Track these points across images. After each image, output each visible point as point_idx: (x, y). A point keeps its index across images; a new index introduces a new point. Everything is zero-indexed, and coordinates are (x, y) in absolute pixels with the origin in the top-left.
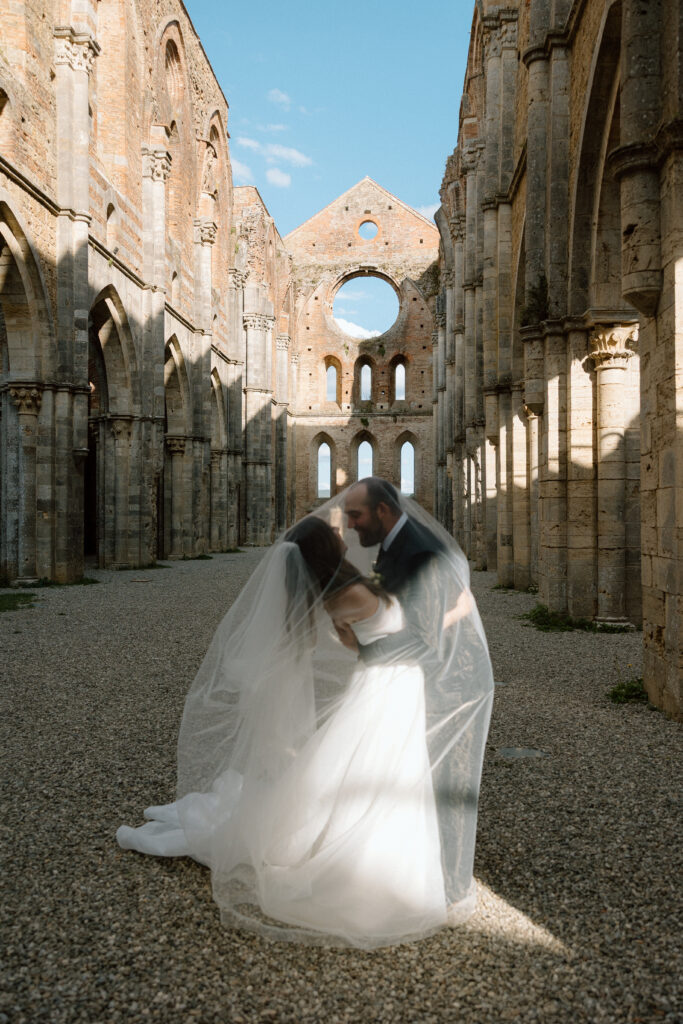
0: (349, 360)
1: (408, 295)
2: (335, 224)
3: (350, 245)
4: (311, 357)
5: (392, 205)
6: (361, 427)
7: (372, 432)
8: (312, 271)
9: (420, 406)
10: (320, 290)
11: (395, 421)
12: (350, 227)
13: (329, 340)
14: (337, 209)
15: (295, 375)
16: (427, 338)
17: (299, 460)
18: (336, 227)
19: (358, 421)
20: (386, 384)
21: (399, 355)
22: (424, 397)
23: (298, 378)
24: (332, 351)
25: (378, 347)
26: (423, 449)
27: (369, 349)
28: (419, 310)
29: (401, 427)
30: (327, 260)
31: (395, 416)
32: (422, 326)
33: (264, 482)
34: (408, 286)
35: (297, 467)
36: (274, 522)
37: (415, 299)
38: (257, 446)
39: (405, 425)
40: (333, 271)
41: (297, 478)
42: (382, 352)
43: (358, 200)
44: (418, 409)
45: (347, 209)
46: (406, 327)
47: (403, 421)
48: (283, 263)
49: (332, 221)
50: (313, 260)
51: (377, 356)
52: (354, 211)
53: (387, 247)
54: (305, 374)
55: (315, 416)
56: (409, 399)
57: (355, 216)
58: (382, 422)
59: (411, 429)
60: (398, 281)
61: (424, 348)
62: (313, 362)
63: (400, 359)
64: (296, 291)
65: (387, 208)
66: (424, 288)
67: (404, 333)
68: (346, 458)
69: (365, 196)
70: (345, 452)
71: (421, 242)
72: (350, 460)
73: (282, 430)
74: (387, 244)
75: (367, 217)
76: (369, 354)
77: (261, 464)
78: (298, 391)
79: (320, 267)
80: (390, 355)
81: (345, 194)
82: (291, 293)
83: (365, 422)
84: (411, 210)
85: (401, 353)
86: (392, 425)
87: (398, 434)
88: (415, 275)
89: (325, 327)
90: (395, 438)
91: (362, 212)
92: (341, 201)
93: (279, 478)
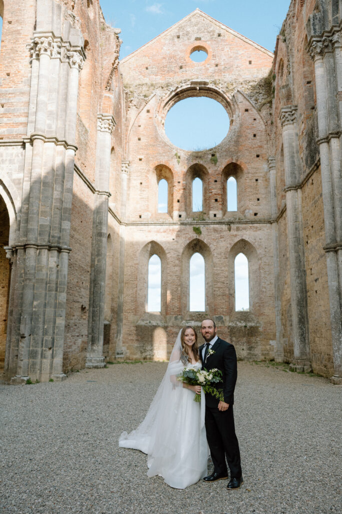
0: (180, 169)
1: (240, 106)
2: (167, 50)
3: (181, 67)
4: (143, 166)
5: (222, 32)
6: (195, 236)
7: (205, 241)
8: (145, 88)
9: (256, 214)
10: (152, 104)
11: (230, 230)
12: (181, 52)
13: (161, 150)
14: (168, 37)
15: (125, 183)
16: (261, 147)
17: (127, 271)
18: (168, 52)
19: (190, 229)
20: (219, 192)
21: (232, 163)
22: (258, 205)
23: (129, 188)
24: (163, 161)
25: (210, 156)
26: (261, 259)
27: (200, 157)
28: (251, 121)
29: (236, 236)
30: (159, 80)
31: (229, 223)
32: (255, 136)
33: (54, 277)
34: (240, 98)
35: (126, 278)
36: (85, 339)
37: (247, 110)
38: (45, 221)
39: (239, 233)
40: (165, 89)
41: (125, 290)
42: (214, 160)
43: (189, 30)
44: (253, 217)
45: (178, 37)
46: (239, 136)
47: (238, 229)
48: (108, 39)
49: (165, 48)
50: (147, 80)
51: (210, 165)
52: (186, 38)
53: (216, 68)
54: (135, 183)
55: (144, 224)
56: (242, 209)
57: (187, 42)
58: (215, 230)
59: (246, 238)
60: (228, 96)
61: (258, 156)
62: (142, 172)
63: (233, 170)
64: (129, 101)
65: (216, 35)
66: (256, 100)
67: (237, 142)
68: (177, 268)
69: (196, 25)
70: (177, 262)
71: (250, 62)
72: (181, 271)
73: (100, 223)
74: (217, 66)
75: (198, 43)
76: (201, 162)
77: (50, 248)
78: (128, 199)
79: (152, 85)
80: (222, 164)
81: (177, 25)
82: (123, 105)
83: (197, 231)
84: (239, 36)
85: (234, 161)
86: (225, 233)
87: (233, 243)
88: (246, 89)
89: (156, 138)
90: (230, 247)
91: (193, 39)
92: (173, 30)
93: (95, 283)
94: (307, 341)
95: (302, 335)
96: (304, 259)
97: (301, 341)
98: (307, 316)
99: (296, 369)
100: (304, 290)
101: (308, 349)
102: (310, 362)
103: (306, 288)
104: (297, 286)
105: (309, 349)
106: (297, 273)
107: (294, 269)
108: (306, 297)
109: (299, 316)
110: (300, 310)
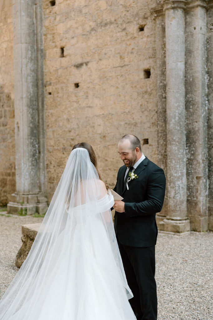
94: (41, 164)
95: (34, 155)
96: (41, 29)
97: (33, 165)
98: (43, 124)
99: (26, 210)
100: (40, 82)
101: (42, 178)
102: (46, 197)
103: (42, 80)
104: (28, 75)
105: (45, 177)
106: (30, 52)
107: (24, 46)
108: (43, 94)
109: (31, 125)
110: (31, 115)
